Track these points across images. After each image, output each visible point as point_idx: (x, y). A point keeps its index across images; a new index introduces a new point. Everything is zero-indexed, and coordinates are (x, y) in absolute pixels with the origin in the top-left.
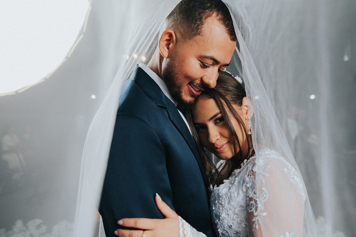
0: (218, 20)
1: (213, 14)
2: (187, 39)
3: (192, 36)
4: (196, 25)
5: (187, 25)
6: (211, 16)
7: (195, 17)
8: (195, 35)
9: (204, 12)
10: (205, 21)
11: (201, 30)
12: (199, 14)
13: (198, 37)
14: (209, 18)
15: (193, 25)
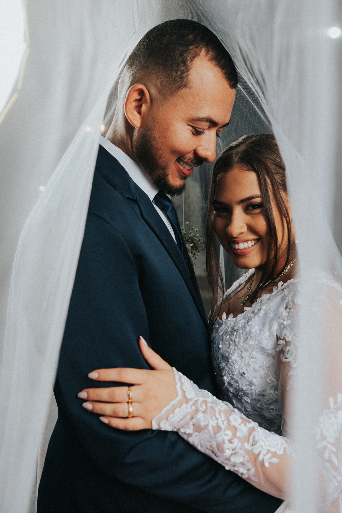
0: (209, 60)
1: (201, 52)
2: (167, 97)
3: (175, 90)
4: (179, 73)
5: (165, 74)
6: (198, 56)
7: (175, 59)
8: (179, 88)
9: (187, 51)
10: (191, 64)
11: (187, 79)
12: (181, 55)
13: (184, 91)
14: (196, 59)
15: (174, 74)
